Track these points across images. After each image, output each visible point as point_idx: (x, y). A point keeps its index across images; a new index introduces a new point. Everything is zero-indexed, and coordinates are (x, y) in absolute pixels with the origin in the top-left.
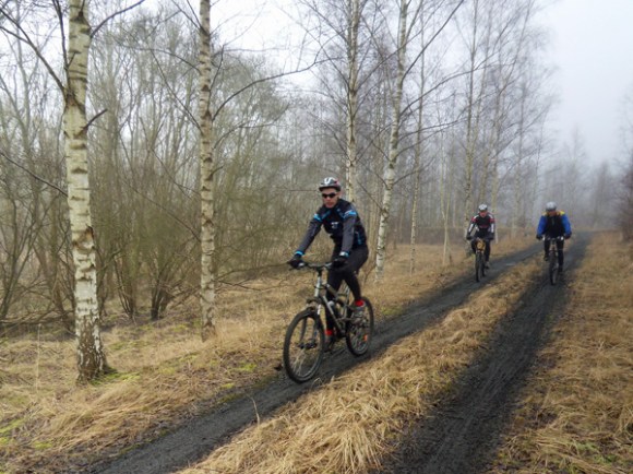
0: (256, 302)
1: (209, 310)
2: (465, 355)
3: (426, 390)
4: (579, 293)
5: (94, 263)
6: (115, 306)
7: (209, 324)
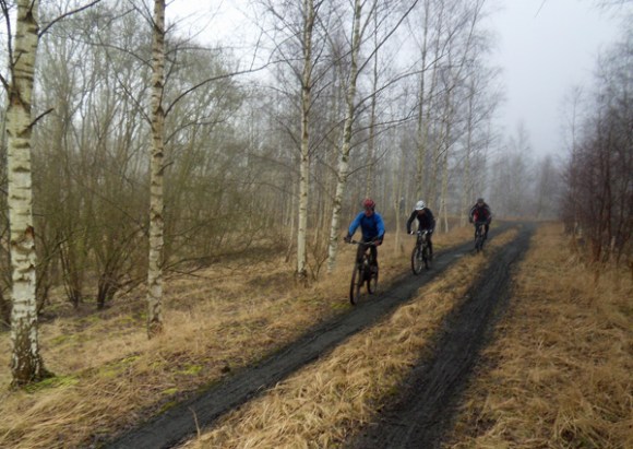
0: (207, 291)
1: (156, 306)
2: (411, 355)
3: (371, 395)
4: (523, 288)
5: (33, 263)
6: (59, 295)
7: (156, 319)
